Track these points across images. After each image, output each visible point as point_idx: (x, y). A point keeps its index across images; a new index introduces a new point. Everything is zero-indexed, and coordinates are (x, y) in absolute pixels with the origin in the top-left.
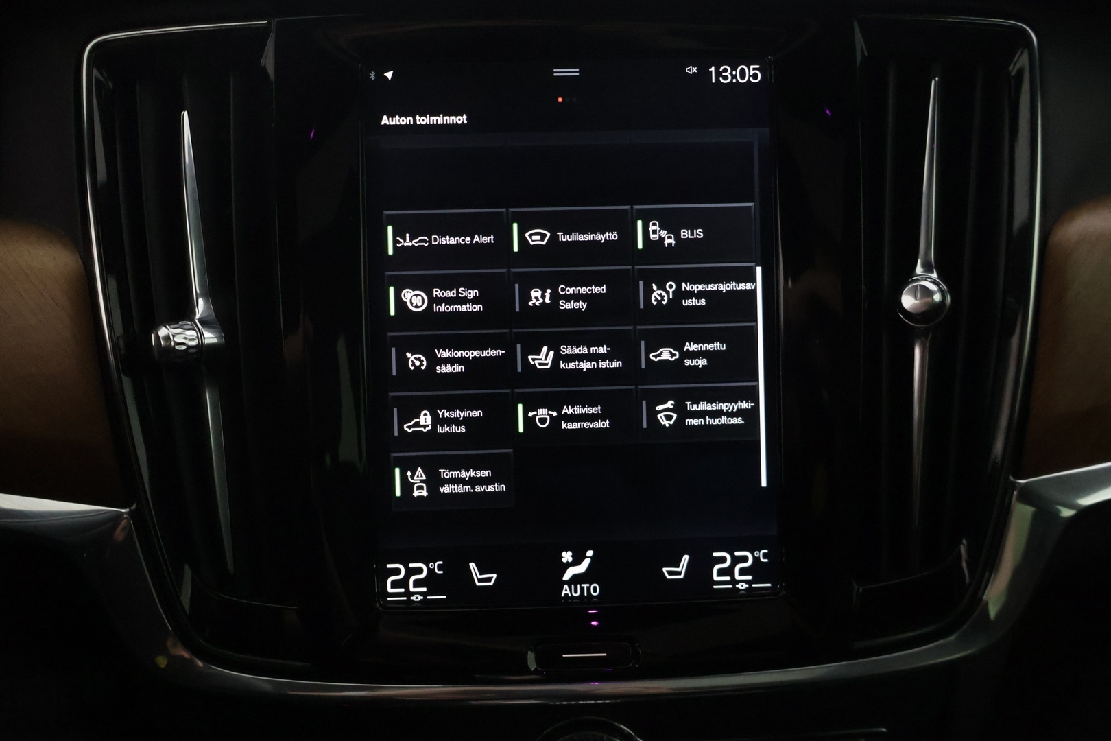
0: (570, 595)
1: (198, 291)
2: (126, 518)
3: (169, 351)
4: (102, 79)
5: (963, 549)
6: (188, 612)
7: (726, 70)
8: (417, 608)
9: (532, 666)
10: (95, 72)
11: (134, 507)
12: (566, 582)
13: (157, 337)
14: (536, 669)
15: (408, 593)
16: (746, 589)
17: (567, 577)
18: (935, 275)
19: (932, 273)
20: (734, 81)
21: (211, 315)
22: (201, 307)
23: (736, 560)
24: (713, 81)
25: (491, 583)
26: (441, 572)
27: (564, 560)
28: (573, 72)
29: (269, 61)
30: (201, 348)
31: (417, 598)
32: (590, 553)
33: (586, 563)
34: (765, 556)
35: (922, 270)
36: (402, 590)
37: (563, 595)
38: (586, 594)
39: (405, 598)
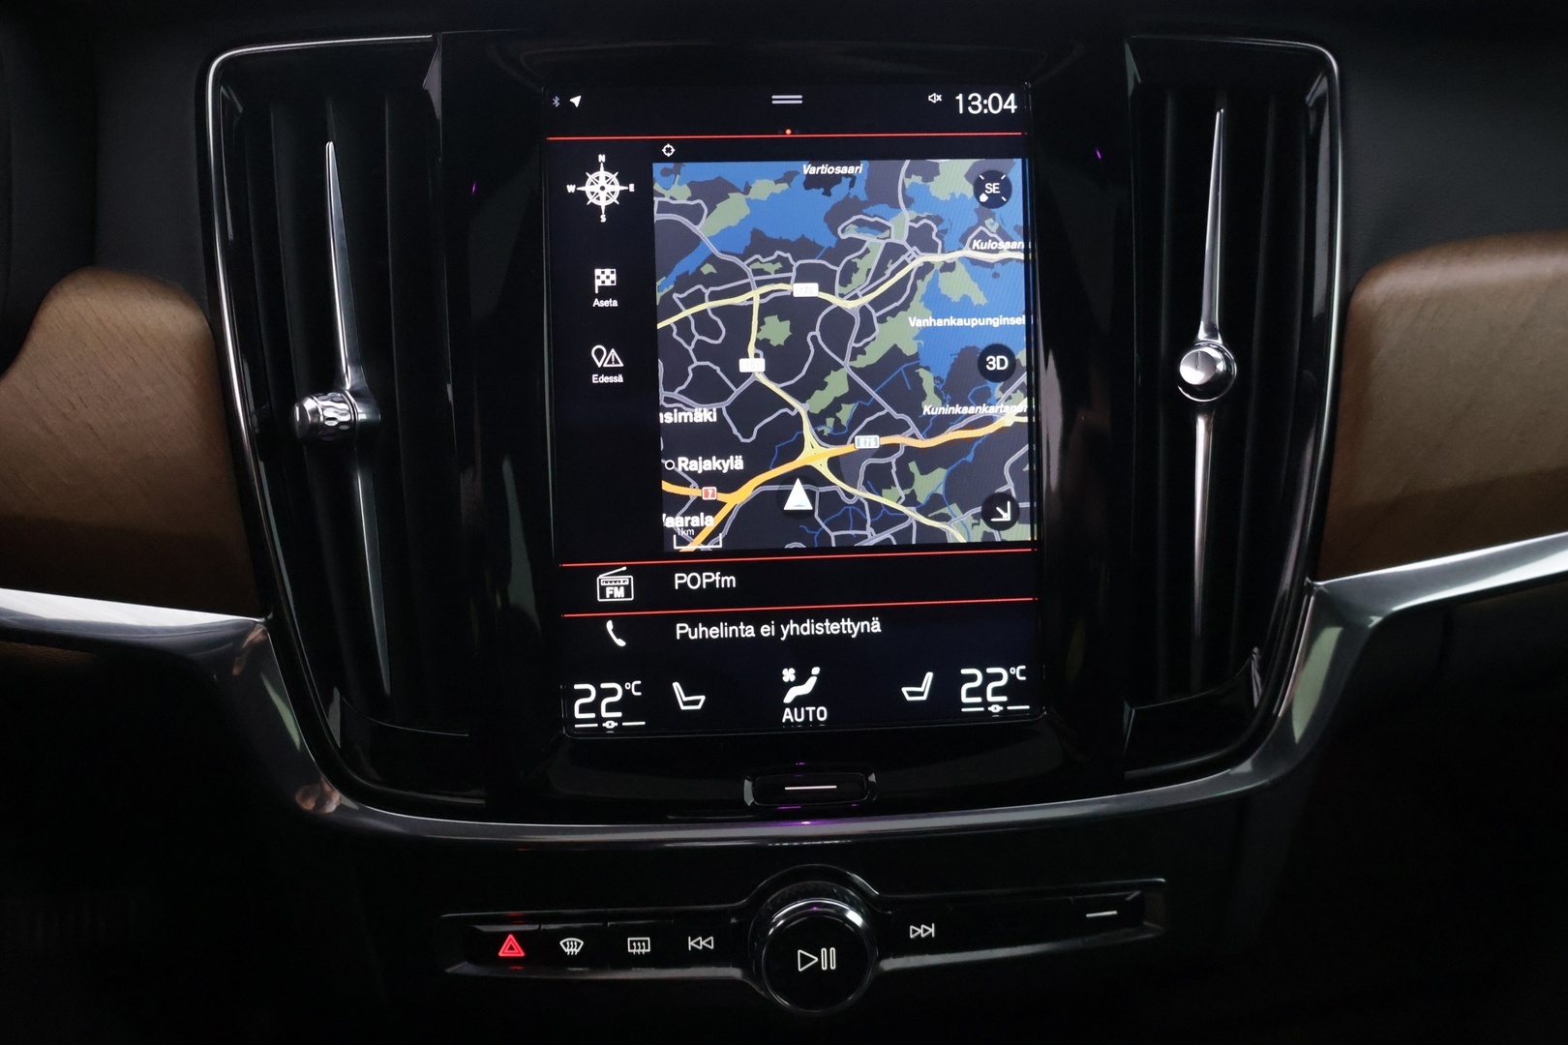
0: (792, 720)
2: (260, 629)
3: (317, 429)
4: (232, 99)
7: (975, 99)
8: (611, 736)
9: (749, 799)
11: (270, 617)
12: (788, 705)
13: (303, 410)
14: (753, 803)
15: (600, 720)
16: (1001, 713)
17: (789, 698)
18: (1219, 341)
19: (1217, 338)
20: (986, 111)
21: (361, 386)
22: (351, 376)
23: (988, 678)
24: (961, 112)
25: (699, 707)
26: (639, 694)
27: (785, 679)
28: (796, 99)
29: (433, 83)
30: (353, 425)
31: (610, 725)
32: (816, 670)
33: (811, 682)
34: (1022, 673)
35: (1205, 335)
36: (592, 715)
37: (784, 721)
38: (811, 719)
39: (596, 725)
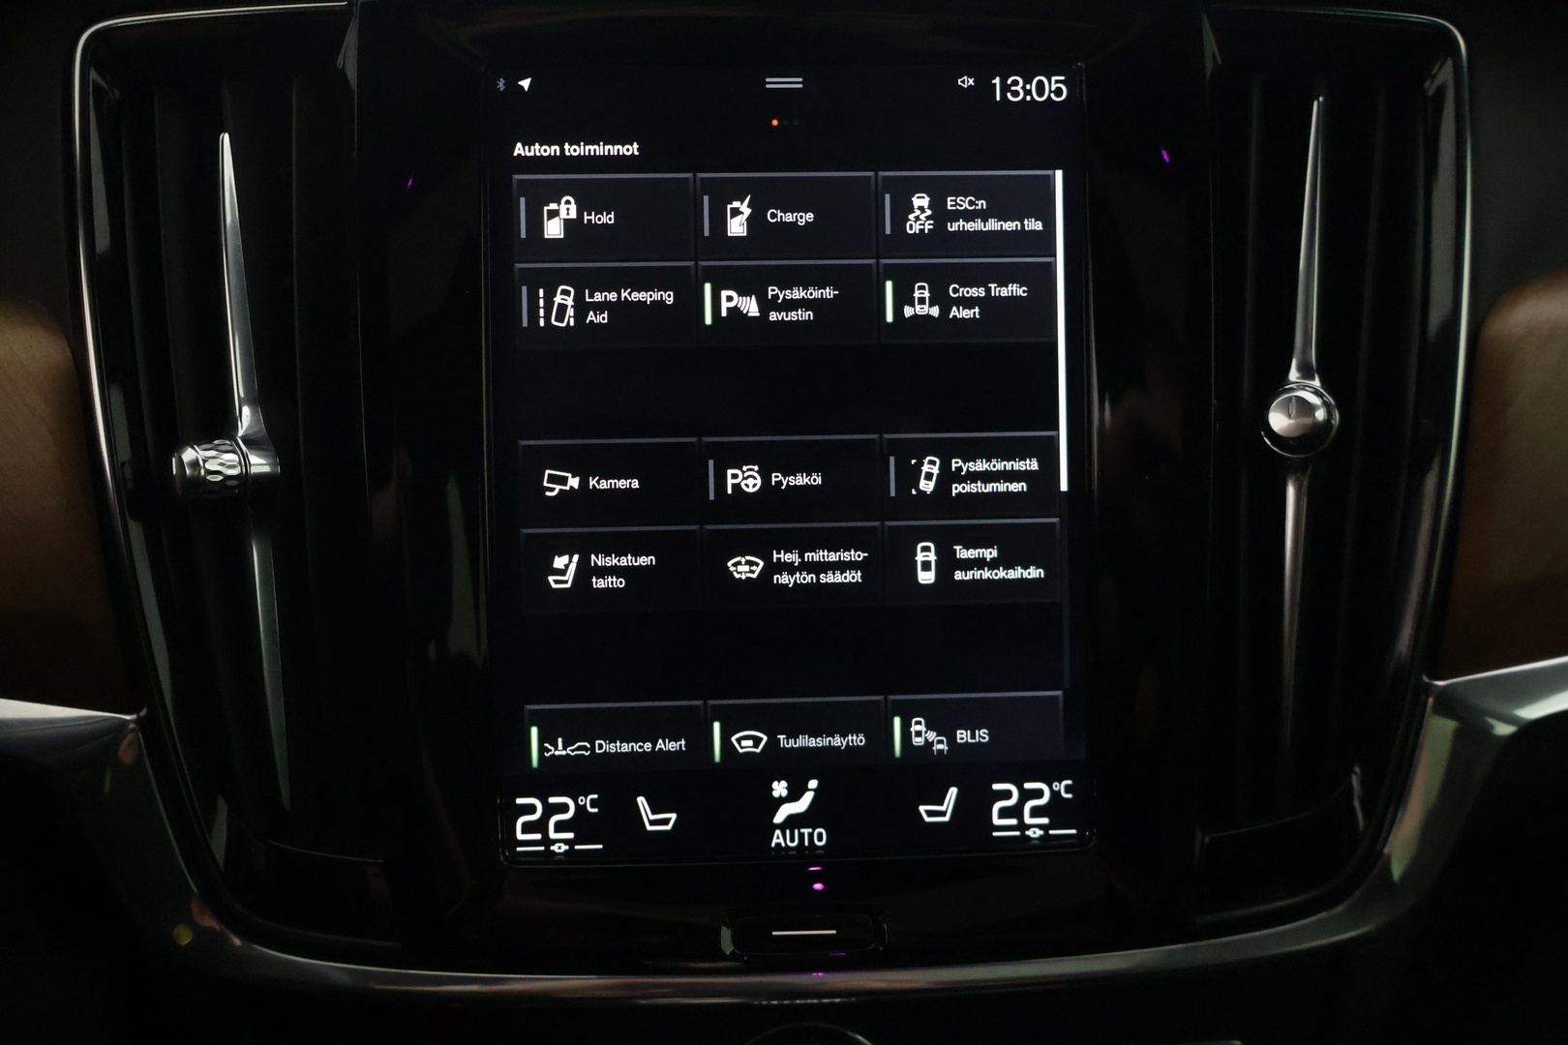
0: (783, 845)
1: (242, 395)
2: (132, 730)
3: (197, 484)
4: (104, 84)
5: (1355, 780)
6: (221, 865)
7: (1015, 83)
8: (560, 862)
9: (727, 946)
10: (93, 75)
11: (143, 713)
12: (778, 826)
13: (181, 462)
14: (733, 952)
15: (547, 841)
16: (1041, 838)
17: (779, 818)
18: (1317, 383)
19: (1313, 379)
20: (1028, 98)
21: (260, 431)
22: (246, 418)
23: (1026, 795)
24: (998, 99)
25: (669, 827)
26: (596, 810)
27: (776, 794)
28: (795, 83)
29: (349, 60)
30: (245, 479)
31: (560, 848)
32: (813, 784)
33: (808, 797)
34: (1068, 789)
35: (1298, 375)
36: (538, 836)
37: (773, 845)
38: (806, 844)
39: (542, 848)
